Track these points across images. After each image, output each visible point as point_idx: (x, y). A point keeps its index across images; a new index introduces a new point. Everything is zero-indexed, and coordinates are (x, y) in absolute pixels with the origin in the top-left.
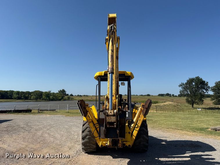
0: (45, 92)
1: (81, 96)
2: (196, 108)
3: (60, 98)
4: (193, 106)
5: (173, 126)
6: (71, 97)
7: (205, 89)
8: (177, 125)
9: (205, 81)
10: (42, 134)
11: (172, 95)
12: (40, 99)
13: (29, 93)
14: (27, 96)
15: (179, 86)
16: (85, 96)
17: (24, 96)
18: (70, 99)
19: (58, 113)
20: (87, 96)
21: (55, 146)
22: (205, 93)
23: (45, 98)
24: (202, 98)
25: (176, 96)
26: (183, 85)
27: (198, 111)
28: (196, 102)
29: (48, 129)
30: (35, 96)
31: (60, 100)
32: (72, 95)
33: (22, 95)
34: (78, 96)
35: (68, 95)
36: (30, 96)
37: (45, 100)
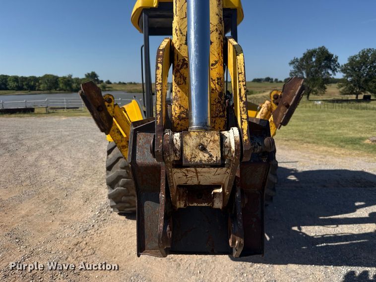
0: (62, 76)
1: (124, 84)
2: (312, 101)
4: (308, 97)
5: (294, 135)
6: (108, 85)
7: (331, 69)
8: (301, 133)
9: (333, 55)
10: (37, 160)
11: (274, 80)
12: (56, 88)
13: (35, 79)
14: (32, 84)
15: (290, 64)
16: (131, 83)
17: (27, 85)
18: (107, 89)
19: (82, 114)
20: (135, 84)
21: (54, 193)
22: (331, 75)
23: (64, 88)
24: (323, 84)
25: (281, 82)
26: (297, 61)
27: (316, 105)
28: (314, 91)
29: (53, 147)
30: (47, 84)
32: (109, 82)
33: (24, 83)
34: (120, 83)
35: (102, 81)
36: (37, 84)
37: (64, 91)
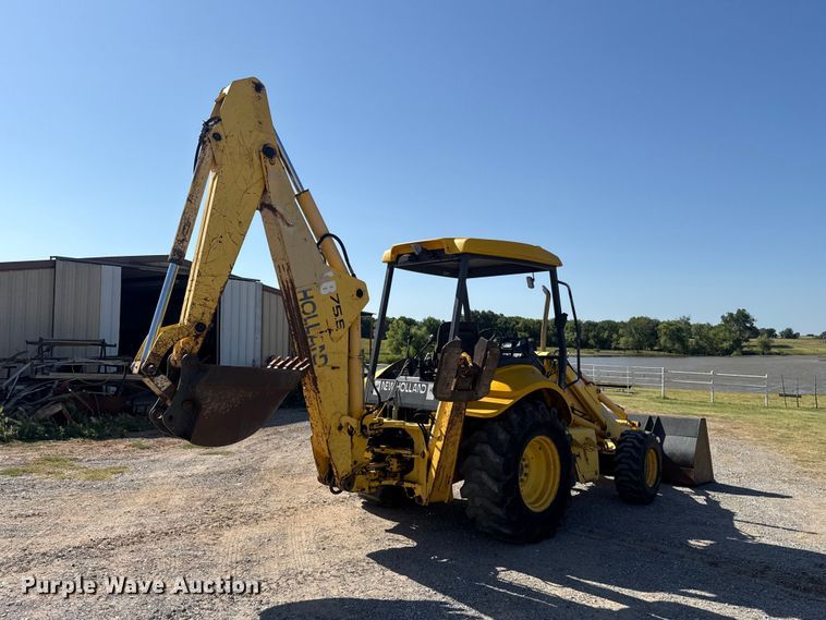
3: (726, 345)
6: (785, 341)
14: (605, 336)
17: (595, 338)
18: (773, 350)
23: (669, 345)
30: (633, 336)
31: (727, 353)
32: (790, 334)
33: (591, 335)
36: (615, 336)
37: (669, 352)
